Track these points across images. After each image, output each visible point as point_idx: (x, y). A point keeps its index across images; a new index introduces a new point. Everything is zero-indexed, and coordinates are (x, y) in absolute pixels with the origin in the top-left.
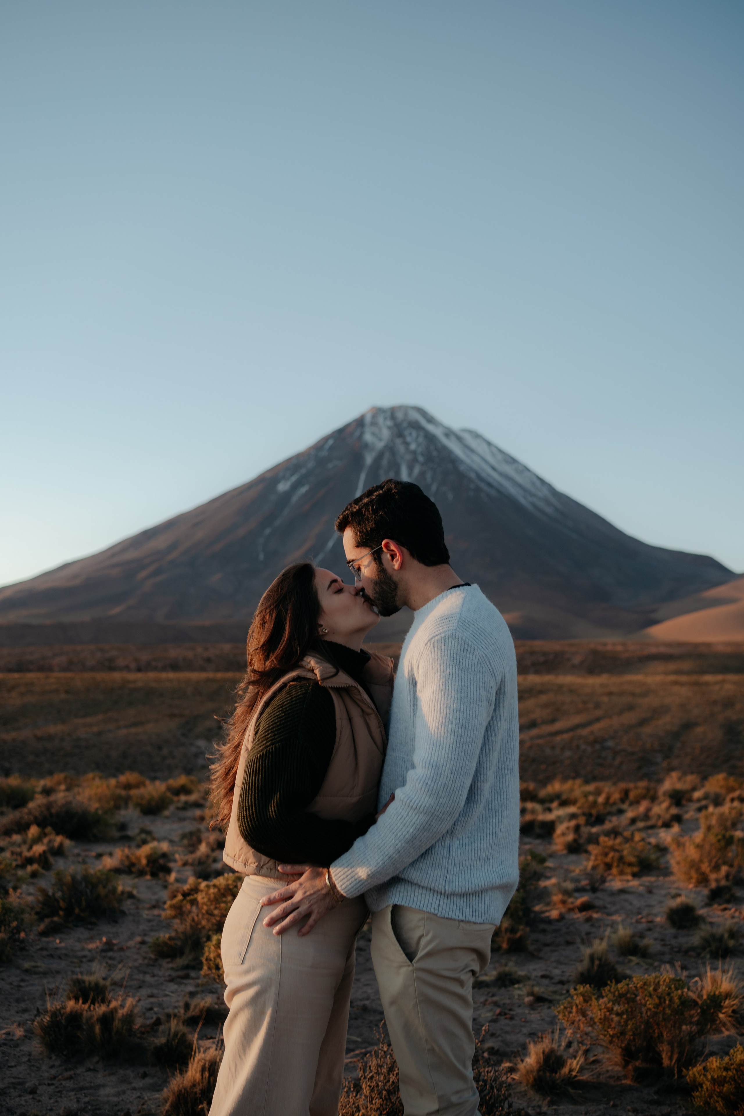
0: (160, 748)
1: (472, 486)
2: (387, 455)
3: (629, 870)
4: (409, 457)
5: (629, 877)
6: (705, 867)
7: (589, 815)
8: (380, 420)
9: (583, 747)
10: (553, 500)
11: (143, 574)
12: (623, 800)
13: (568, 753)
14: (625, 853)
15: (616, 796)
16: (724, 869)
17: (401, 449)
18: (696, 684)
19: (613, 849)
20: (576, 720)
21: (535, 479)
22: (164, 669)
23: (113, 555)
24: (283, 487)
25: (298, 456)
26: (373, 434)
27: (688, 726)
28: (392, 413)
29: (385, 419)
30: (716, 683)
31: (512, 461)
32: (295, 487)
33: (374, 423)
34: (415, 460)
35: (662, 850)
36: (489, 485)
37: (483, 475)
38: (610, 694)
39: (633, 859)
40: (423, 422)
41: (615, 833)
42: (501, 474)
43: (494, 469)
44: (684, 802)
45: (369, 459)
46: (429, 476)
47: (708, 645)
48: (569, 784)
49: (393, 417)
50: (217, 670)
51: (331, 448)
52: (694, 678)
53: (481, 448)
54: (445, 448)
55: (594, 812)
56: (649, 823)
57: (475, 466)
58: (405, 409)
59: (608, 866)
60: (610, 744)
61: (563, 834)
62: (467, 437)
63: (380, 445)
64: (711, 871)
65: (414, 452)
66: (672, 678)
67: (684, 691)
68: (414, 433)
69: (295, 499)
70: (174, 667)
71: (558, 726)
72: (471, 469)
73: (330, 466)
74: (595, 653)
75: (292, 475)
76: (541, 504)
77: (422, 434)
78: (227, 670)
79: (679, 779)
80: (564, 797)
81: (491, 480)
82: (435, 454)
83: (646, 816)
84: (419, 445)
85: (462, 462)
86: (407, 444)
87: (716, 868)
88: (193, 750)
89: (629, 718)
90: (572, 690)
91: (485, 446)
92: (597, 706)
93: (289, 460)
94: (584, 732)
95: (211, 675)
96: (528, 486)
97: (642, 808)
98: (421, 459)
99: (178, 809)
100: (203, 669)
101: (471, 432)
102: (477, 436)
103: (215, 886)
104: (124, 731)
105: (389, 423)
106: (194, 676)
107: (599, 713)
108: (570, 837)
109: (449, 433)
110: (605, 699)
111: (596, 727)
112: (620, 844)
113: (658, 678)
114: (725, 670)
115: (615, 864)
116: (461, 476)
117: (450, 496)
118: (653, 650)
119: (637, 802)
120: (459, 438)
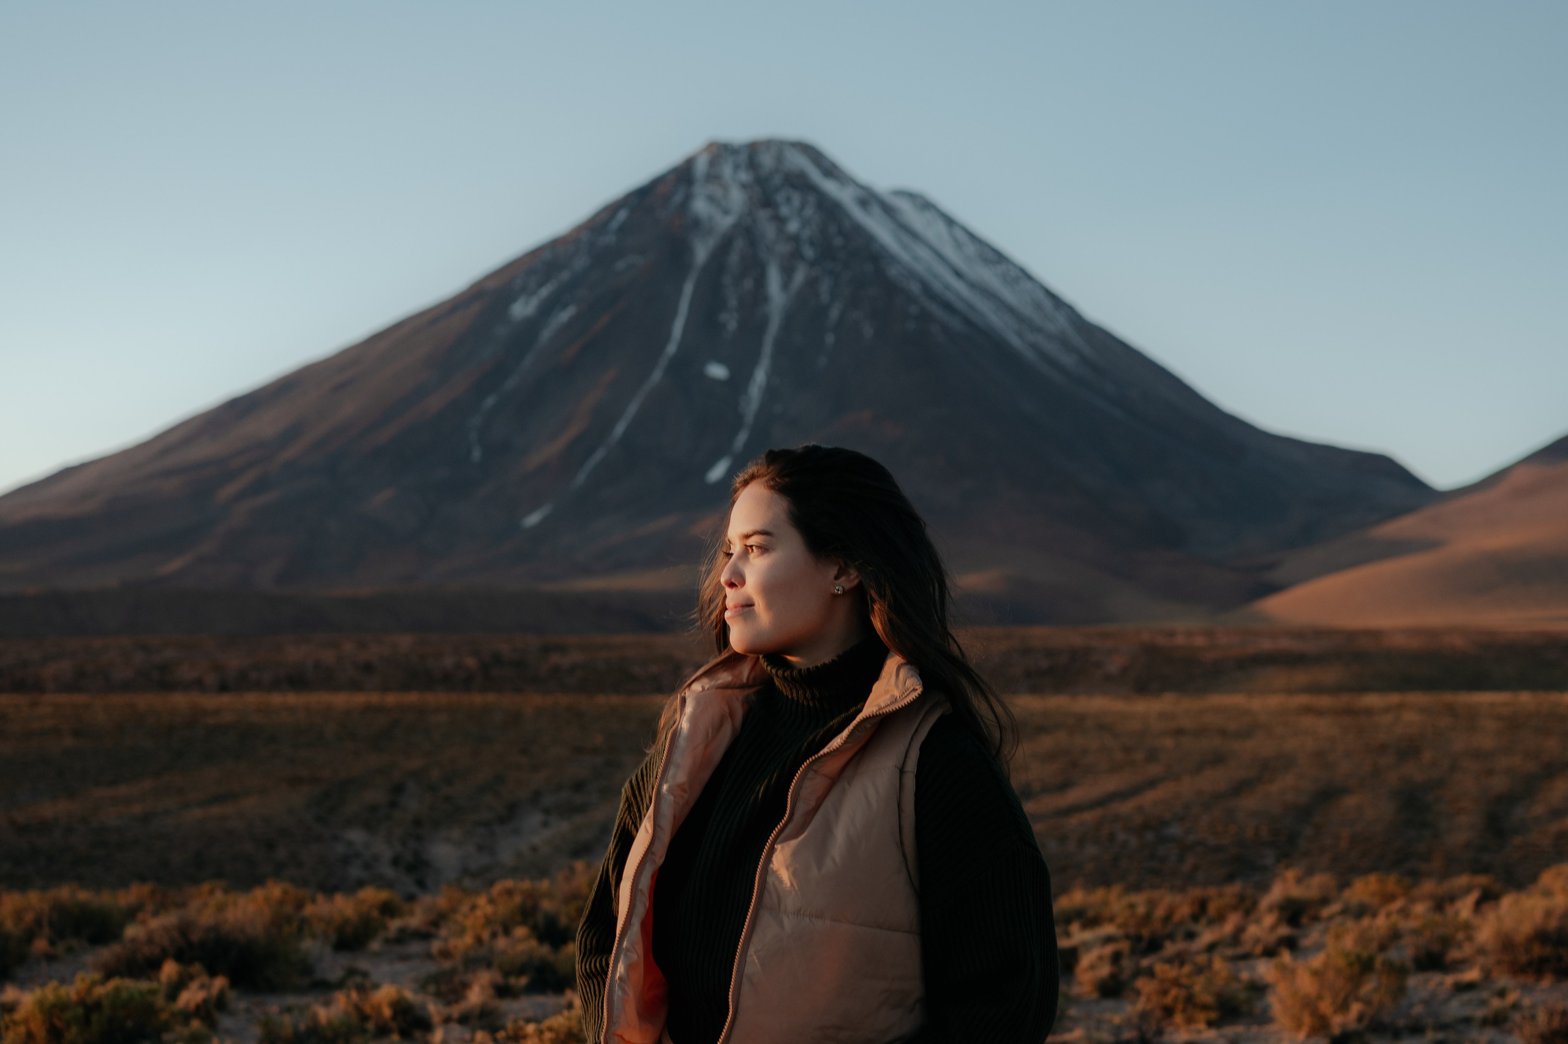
0: (271, 846)
1: (913, 310)
2: (739, 244)
3: (1202, 1016)
4: (784, 248)
5: (1202, 1026)
6: (1326, 1007)
7: (1137, 939)
8: (727, 170)
9: (1121, 836)
10: (1077, 340)
11: (229, 490)
12: (1195, 918)
13: (1091, 850)
14: (1197, 988)
15: (1184, 910)
16: (1356, 1008)
17: (769, 231)
18: (1350, 712)
19: (1176, 983)
20: (1110, 784)
21: (1041, 296)
22: (275, 685)
23: (167, 451)
24: (522, 309)
25: (555, 244)
26: (711, 199)
27: (1328, 794)
28: (751, 153)
29: (737, 167)
30: (1387, 710)
31: (996, 257)
32: (547, 309)
33: (713, 177)
34: (796, 255)
35: (1258, 989)
36: (948, 307)
37: (937, 286)
38: (1179, 732)
39: (1208, 999)
40: (815, 175)
41: (1180, 959)
42: (973, 285)
43: (958, 274)
44: (1304, 920)
45: (701, 252)
46: (825, 287)
47: (1375, 634)
48: (1099, 894)
49: (752, 164)
50: (385, 688)
51: (622, 229)
52: (1344, 700)
53: (934, 232)
54: (859, 230)
55: (1145, 932)
56: (1240, 950)
57: (919, 268)
58: (778, 147)
59: (1168, 1011)
60: (1175, 830)
61: (1092, 967)
62: (905, 207)
63: (725, 222)
64: (1335, 1012)
65: (795, 239)
66: (1302, 700)
67: (1324, 726)
68: (796, 199)
69: (546, 334)
70: (297, 681)
71: (1074, 796)
72: (912, 275)
73: (620, 265)
74: (1151, 651)
75: (541, 285)
76: (1052, 348)
77: (812, 199)
78: (406, 687)
79: (1299, 881)
80: (1091, 913)
81: (950, 297)
82: (838, 241)
83: (1236, 938)
84: (805, 223)
85: (893, 259)
86: (780, 221)
87: (1343, 1007)
88: (340, 849)
89: (1215, 779)
90: (1103, 726)
91: (941, 227)
92: (1152, 756)
93: (535, 254)
94: (1125, 808)
95: (374, 698)
96: (1028, 311)
97: (1228, 927)
98: (809, 252)
99: (388, 941)
100: (355, 686)
101: (912, 196)
102: (925, 205)
103: (550, 1029)
104: (197, 813)
105: (744, 176)
106: (341, 700)
107: (1154, 770)
108: (1105, 971)
109: (868, 198)
110: (1169, 742)
111: (1149, 798)
112: (1189, 975)
113: (1274, 701)
114: (1406, 683)
115: (1180, 1006)
116: (891, 289)
117: (868, 331)
118: (1266, 645)
119: (1220, 918)
120: (888, 210)
